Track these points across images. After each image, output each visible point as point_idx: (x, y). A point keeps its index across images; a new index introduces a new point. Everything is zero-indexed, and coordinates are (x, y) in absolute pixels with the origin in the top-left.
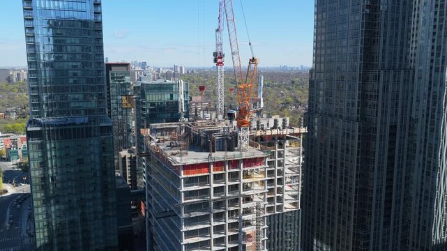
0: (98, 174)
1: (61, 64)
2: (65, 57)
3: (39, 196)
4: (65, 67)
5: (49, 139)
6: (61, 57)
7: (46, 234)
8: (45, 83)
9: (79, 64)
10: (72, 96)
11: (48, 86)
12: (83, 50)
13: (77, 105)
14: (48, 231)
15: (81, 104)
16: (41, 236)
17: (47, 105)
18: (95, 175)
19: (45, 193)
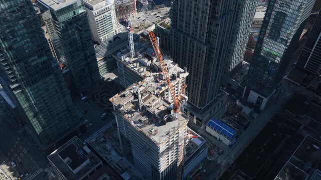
0: (59, 91)
1: (18, 45)
2: (18, 39)
3: (31, 115)
4: (21, 45)
5: (26, 87)
6: (16, 40)
7: (41, 128)
8: (12, 60)
9: (28, 39)
10: (31, 60)
11: (14, 60)
12: (27, 30)
13: (35, 63)
14: (41, 126)
15: (38, 61)
16: (38, 130)
17: (18, 71)
18: (57, 93)
19: (33, 111)
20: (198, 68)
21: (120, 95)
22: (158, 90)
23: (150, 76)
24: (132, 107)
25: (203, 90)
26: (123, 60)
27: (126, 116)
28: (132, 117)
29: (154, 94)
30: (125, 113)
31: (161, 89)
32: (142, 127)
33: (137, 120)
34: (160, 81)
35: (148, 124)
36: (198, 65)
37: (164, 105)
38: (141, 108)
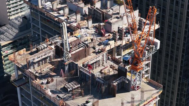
20: (173, 40)
21: (29, 52)
22: (102, 46)
23: (87, 28)
24: (51, 69)
25: (183, 83)
26: (40, 7)
27: (38, 81)
28: (48, 83)
29: (94, 52)
30: (36, 77)
31: (107, 44)
32: (67, 100)
33: (59, 88)
34: (107, 35)
35: (80, 94)
36: (174, 34)
37: (112, 67)
38: (67, 68)
